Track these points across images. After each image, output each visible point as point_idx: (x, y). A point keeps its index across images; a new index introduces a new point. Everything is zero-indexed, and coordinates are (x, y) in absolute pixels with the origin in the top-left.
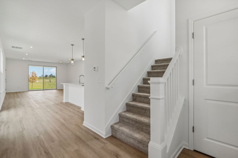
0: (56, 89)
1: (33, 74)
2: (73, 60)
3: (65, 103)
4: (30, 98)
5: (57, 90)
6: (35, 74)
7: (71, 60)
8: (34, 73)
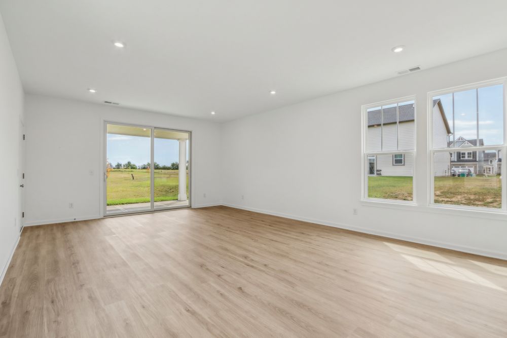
0: (189, 207)
5: (196, 209)
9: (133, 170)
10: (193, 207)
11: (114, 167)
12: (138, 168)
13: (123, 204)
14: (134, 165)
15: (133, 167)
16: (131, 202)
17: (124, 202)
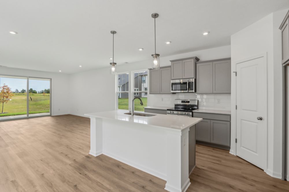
0: (50, 116)
1: (4, 89)
2: (114, 64)
3: (97, 157)
4: (7, 145)
5: (53, 116)
6: (8, 89)
7: (111, 64)
8: (6, 88)
9: (34, 94)
10: (52, 115)
11: (20, 92)
12: (38, 93)
13: (14, 115)
14: (35, 91)
15: (35, 92)
16: (20, 114)
17: (15, 114)
